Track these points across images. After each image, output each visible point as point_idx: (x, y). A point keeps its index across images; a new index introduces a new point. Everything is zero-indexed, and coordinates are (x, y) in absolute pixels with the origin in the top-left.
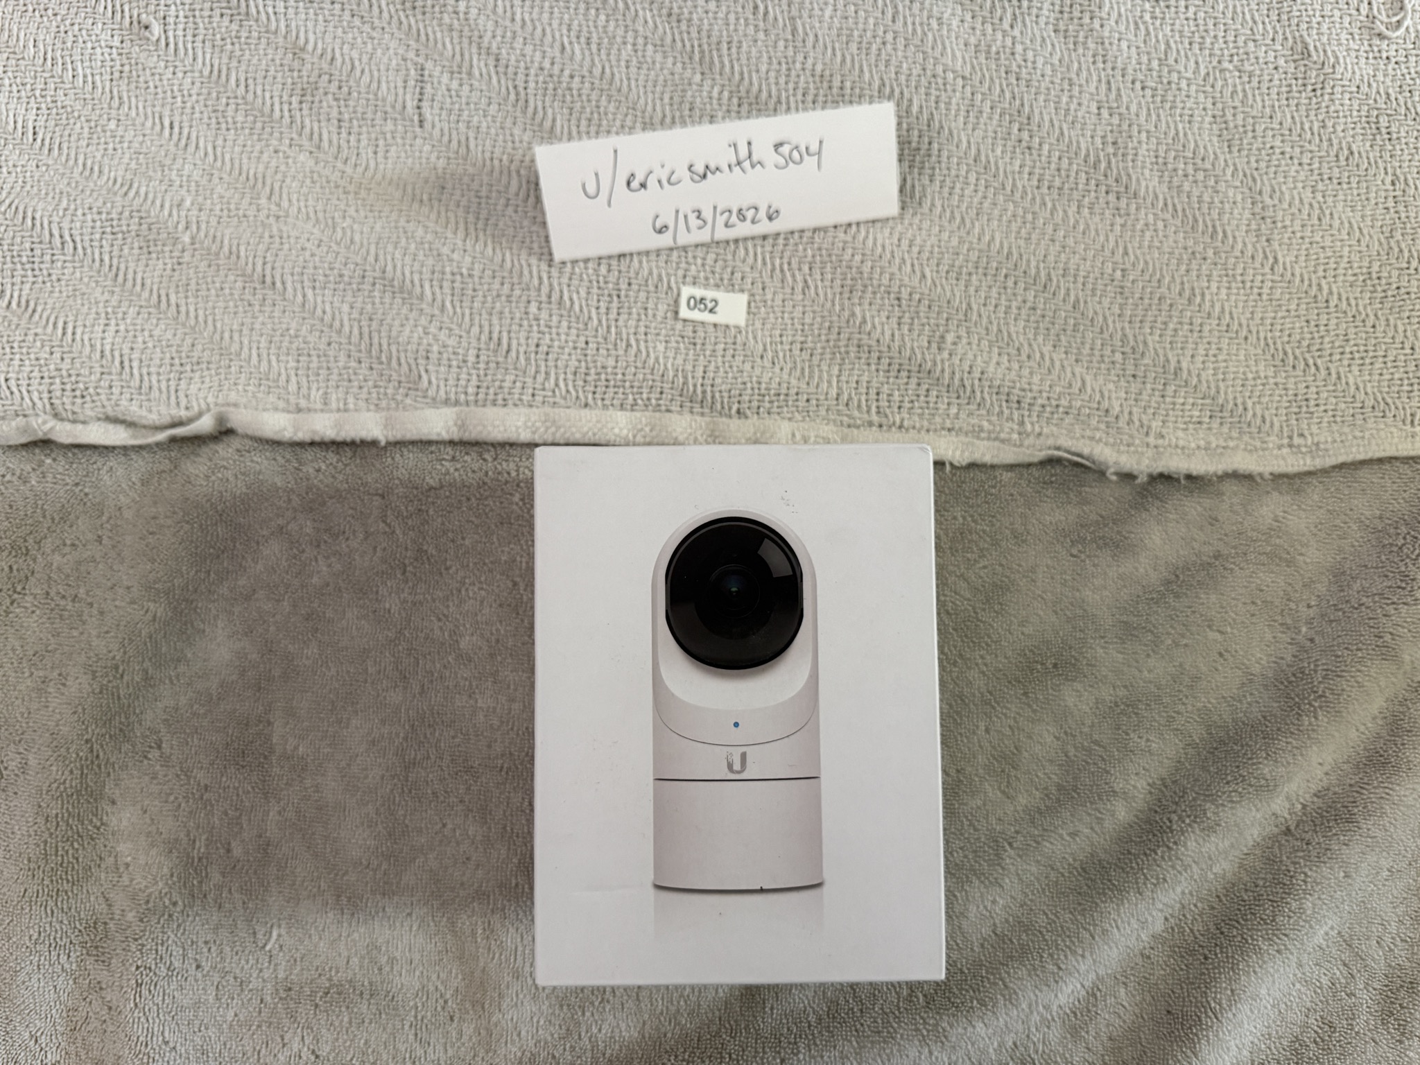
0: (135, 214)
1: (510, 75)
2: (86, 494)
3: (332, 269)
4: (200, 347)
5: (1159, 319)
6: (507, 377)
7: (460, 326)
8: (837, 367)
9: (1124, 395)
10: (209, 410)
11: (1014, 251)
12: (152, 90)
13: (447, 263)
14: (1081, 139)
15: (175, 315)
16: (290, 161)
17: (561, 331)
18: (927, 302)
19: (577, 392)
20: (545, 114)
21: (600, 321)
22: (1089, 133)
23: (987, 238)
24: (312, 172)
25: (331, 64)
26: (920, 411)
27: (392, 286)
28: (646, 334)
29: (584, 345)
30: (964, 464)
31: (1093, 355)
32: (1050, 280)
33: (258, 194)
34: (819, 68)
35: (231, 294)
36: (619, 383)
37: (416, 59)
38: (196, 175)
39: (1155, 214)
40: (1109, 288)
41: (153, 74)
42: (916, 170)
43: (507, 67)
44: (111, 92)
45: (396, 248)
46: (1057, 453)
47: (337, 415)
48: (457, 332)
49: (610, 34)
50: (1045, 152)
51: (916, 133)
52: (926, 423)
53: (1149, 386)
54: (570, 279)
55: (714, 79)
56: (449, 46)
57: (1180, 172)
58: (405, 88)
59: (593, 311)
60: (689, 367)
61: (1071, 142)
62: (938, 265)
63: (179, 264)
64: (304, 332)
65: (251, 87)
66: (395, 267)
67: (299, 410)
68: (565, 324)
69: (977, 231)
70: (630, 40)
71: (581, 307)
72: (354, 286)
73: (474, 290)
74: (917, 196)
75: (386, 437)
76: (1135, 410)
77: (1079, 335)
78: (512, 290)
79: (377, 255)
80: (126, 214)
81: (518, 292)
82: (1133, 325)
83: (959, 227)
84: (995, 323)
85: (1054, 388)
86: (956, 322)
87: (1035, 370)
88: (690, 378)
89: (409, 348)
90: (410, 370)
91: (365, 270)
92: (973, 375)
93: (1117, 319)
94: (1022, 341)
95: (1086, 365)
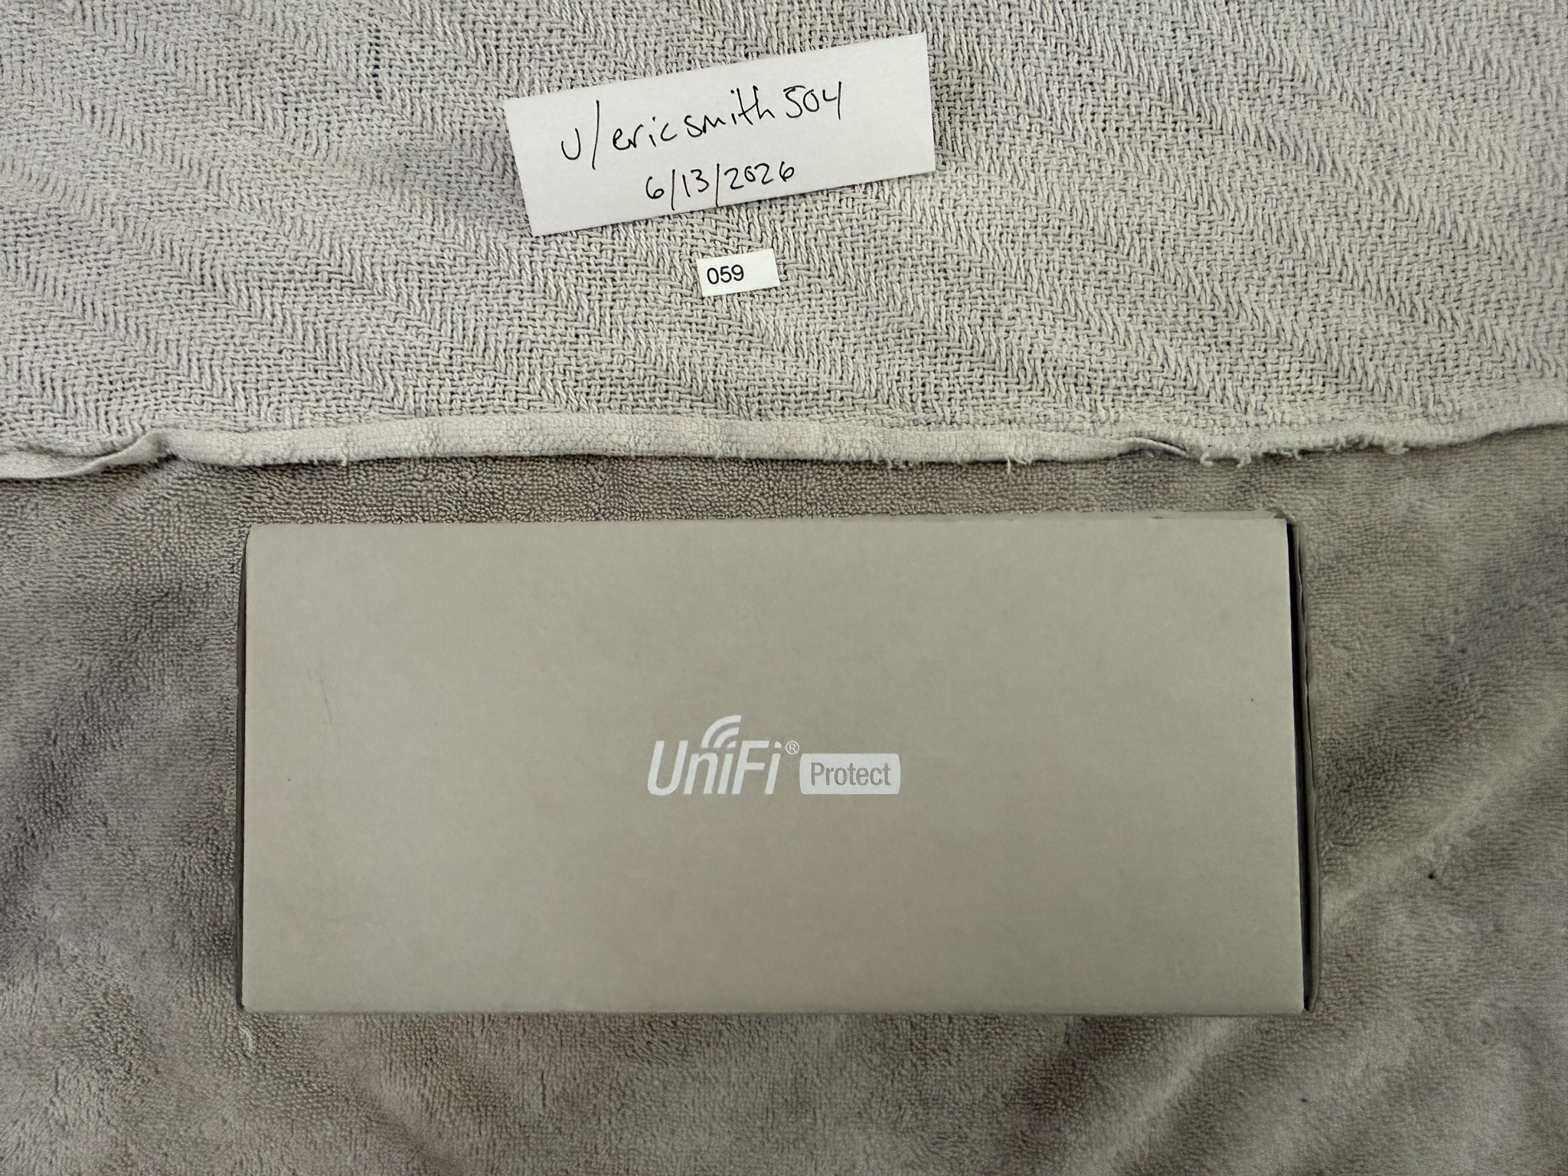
0: (52, 212)
1: (479, 33)
2: (10, 537)
4: (131, 362)
5: (1256, 274)
6: (485, 380)
7: (429, 323)
9: (1217, 368)
10: (144, 432)
11: (1078, 205)
12: (69, 70)
13: (412, 252)
14: (1153, 68)
15: (103, 325)
16: (229, 144)
17: (545, 323)
18: (979, 270)
19: (567, 393)
20: (521, 75)
21: (591, 309)
23: (1046, 193)
24: (255, 155)
25: (272, 29)
26: (974, 402)
27: (351, 281)
28: (646, 323)
29: (573, 339)
30: (1030, 461)
31: (1177, 322)
32: (1123, 238)
33: (194, 183)
35: (166, 299)
36: (616, 381)
37: (371, 20)
38: (122, 165)
40: (1193, 244)
41: (70, 52)
43: (474, 23)
45: (353, 237)
46: (1138, 440)
47: (290, 433)
48: (427, 331)
50: (1110, 87)
51: (956, 73)
52: (981, 416)
53: (1246, 354)
54: (556, 263)
57: (1275, 99)
58: (358, 52)
59: (584, 296)
60: (697, 360)
61: (1141, 72)
62: (989, 227)
63: (105, 267)
64: (250, 339)
65: (182, 62)
66: (353, 258)
67: (250, 429)
68: (551, 315)
69: (1032, 184)
71: (569, 293)
72: (307, 284)
73: (444, 281)
74: (960, 147)
75: (348, 456)
76: (1229, 384)
78: (488, 279)
79: (331, 246)
80: (44, 212)
81: (496, 281)
82: (1224, 284)
83: (1011, 182)
84: (1060, 293)
85: (1131, 365)
86: (1013, 292)
87: (1108, 345)
88: (699, 373)
89: (371, 352)
90: (373, 377)
91: (319, 265)
92: (1034, 355)
93: (1205, 279)
94: (1091, 309)
95: (1169, 336)
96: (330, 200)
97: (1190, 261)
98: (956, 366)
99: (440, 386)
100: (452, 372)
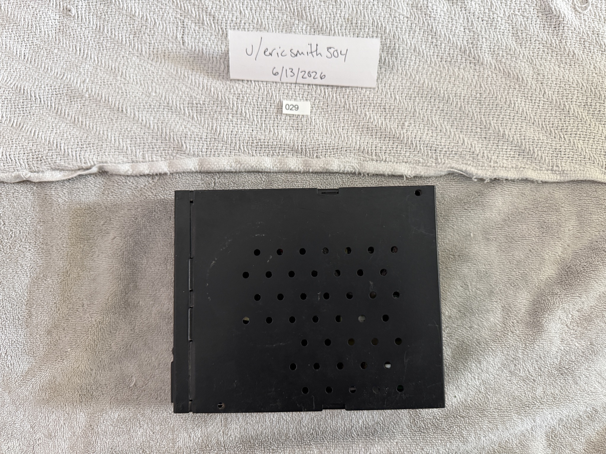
0: (65, 86)
1: (220, 24)
3: (146, 103)
4: (90, 137)
5: (496, 114)
6: (219, 145)
7: (200, 124)
8: (359, 137)
9: (481, 146)
10: (95, 164)
11: (434, 86)
12: (72, 36)
13: (194, 100)
14: (458, 41)
15: (81, 125)
16: (129, 60)
17: (241, 126)
18: (397, 109)
19: (248, 150)
21: (258, 121)
22: (461, 39)
23: (422, 82)
24: (138, 65)
25: (146, 21)
26: (394, 154)
27: (172, 109)
28: (277, 126)
29: (252, 132)
30: (412, 176)
31: (468, 129)
32: (450, 98)
33: (116, 75)
34: (347, 16)
35: (104, 116)
36: (266, 146)
37: (180, 17)
38: (91, 69)
39: (491, 71)
40: (475, 101)
41: (73, 30)
42: (390, 55)
43: (218, 20)
44: (55, 38)
45: (173, 94)
46: (452, 170)
47: (149, 163)
48: (198, 127)
49: (260, 6)
50: (443, 47)
51: (389, 40)
52: (396, 160)
53: (491, 142)
54: (246, 104)
55: (303, 22)
56: (194, 12)
57: (501, 55)
58: (177, 30)
59: (255, 117)
60: (296, 139)
61: (453, 42)
62: (402, 94)
63: (84, 106)
64: (134, 129)
65: (113, 32)
66: (173, 102)
67: (133, 162)
68: (243, 123)
69: (417, 79)
70: (268, 8)
71: (250, 115)
72: (155, 110)
73: (206, 110)
74: (391, 66)
75: (170, 171)
76: (485, 152)
77: (463, 121)
78: (221, 109)
79: (165, 97)
80: (62, 86)
81: (224, 110)
82: (485, 116)
83: (410, 78)
84: (426, 117)
85: (451, 144)
86: (409, 117)
87: (443, 136)
88: (296, 143)
89: (178, 133)
90: (178, 142)
91: (160, 103)
92: (416, 139)
93: (478, 114)
94: (438, 124)
95: (465, 133)
96: (165, 81)
97: (473, 107)
98: (388, 141)
99: (203, 146)
100: (207, 141)
